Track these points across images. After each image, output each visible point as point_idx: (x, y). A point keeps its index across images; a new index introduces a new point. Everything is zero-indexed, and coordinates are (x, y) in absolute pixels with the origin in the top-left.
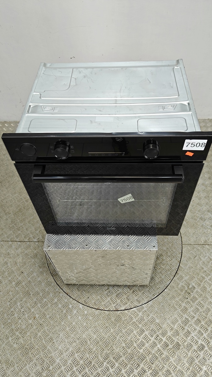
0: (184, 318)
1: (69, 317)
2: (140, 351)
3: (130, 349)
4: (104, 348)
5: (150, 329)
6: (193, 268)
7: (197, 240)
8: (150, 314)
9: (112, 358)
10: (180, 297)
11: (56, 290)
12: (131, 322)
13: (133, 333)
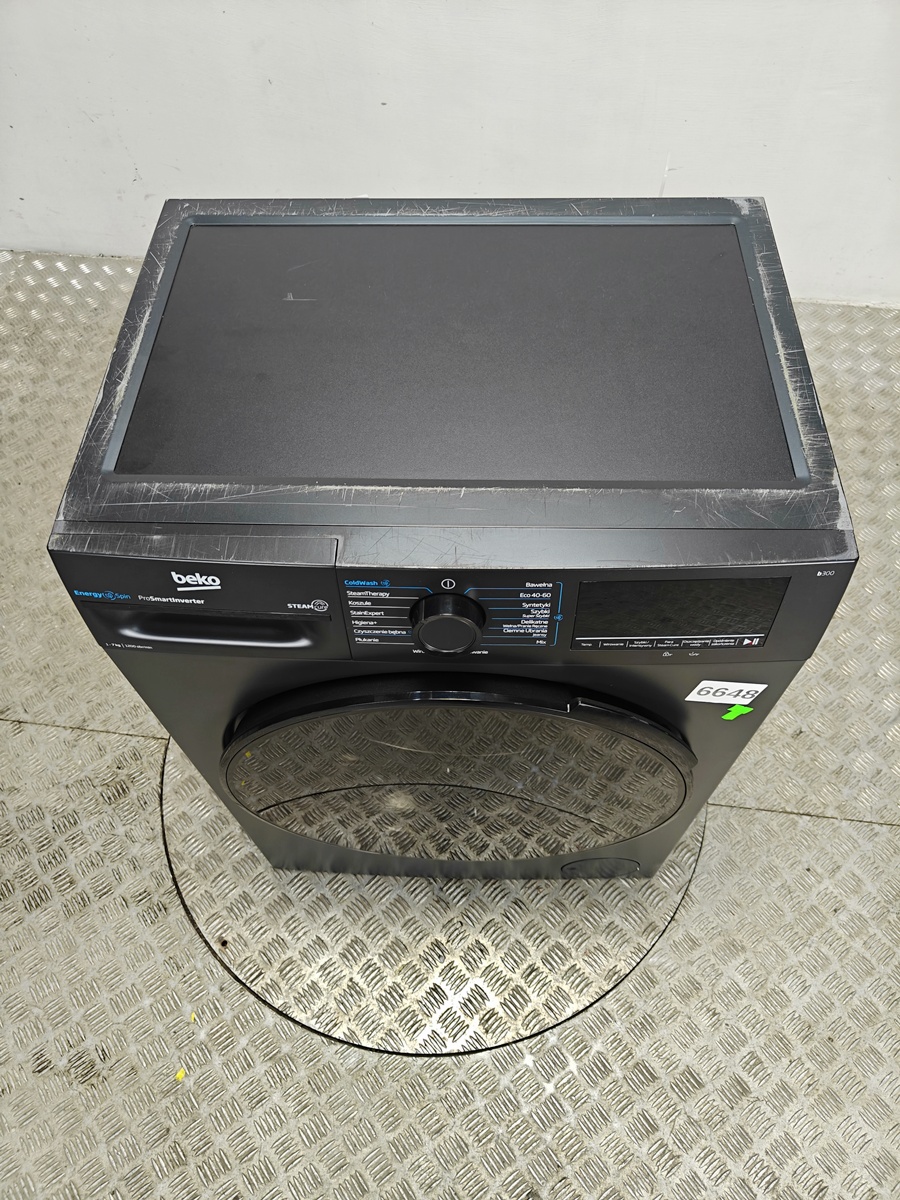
0: (686, 1118)
1: (217, 1060)
5: (539, 1150)
6: (738, 905)
7: (767, 792)
8: (545, 1085)
10: (676, 1026)
12: (465, 1111)
13: (464, 1160)
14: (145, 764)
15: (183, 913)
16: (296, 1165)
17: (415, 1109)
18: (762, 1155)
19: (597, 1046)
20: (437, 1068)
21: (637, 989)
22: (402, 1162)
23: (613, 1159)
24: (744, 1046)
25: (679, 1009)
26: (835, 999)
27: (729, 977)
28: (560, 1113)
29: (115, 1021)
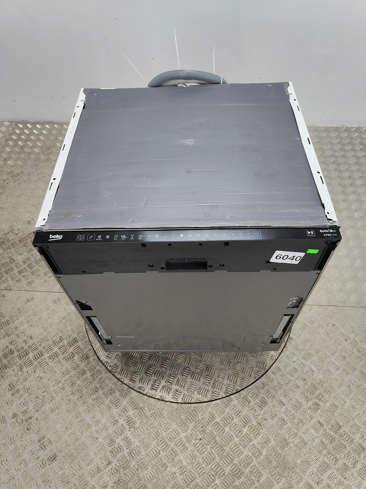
0: (297, 418)
2: (226, 470)
3: (210, 466)
4: (167, 463)
5: (243, 435)
8: (243, 410)
12: (213, 423)
15: (96, 357)
16: (149, 447)
17: (193, 423)
18: (328, 430)
19: (261, 395)
20: (200, 407)
22: (190, 443)
23: (271, 436)
24: (317, 391)
25: (291, 379)
26: (349, 371)
27: (308, 366)
28: (249, 420)
29: (73, 399)
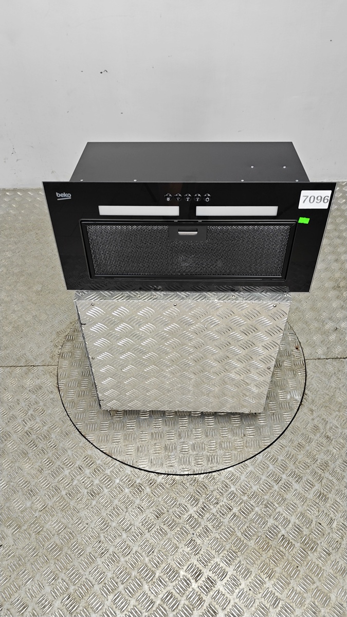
0: (326, 479)
1: (106, 491)
2: (249, 544)
3: (230, 541)
4: (177, 543)
5: (264, 503)
6: (328, 395)
7: (329, 352)
8: (261, 476)
9: (195, 562)
10: (313, 444)
11: (80, 445)
12: (227, 493)
13: (232, 513)
14: (49, 376)
15: (78, 433)
16: (152, 528)
17: (204, 496)
19: (280, 458)
21: (292, 433)
22: (203, 518)
25: (312, 438)
28: (271, 487)
29: (53, 482)
